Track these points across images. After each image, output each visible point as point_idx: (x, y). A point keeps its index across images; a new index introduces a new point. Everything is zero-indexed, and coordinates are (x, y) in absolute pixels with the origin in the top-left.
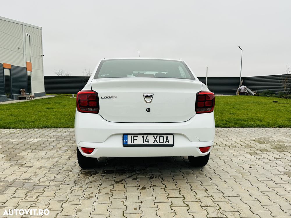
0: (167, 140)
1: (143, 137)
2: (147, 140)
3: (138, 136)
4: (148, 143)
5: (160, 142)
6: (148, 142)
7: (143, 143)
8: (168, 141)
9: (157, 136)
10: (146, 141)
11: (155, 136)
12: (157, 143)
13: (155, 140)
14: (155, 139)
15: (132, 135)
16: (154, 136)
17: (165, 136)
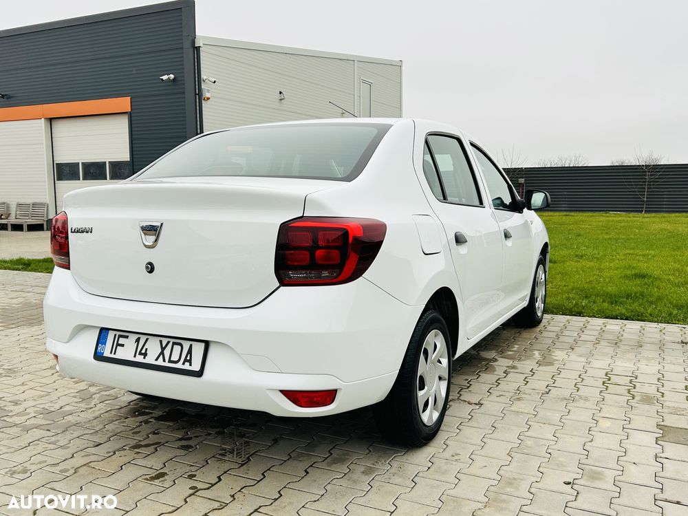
0: (188, 358)
1: (138, 340)
2: (143, 351)
3: (127, 337)
4: (144, 358)
5: (170, 361)
6: (145, 355)
7: (135, 356)
8: (190, 361)
9: (168, 342)
10: (140, 354)
11: (165, 341)
12: (164, 361)
13: (162, 353)
14: (163, 349)
15: (118, 333)
16: (161, 342)
17: (186, 345)
